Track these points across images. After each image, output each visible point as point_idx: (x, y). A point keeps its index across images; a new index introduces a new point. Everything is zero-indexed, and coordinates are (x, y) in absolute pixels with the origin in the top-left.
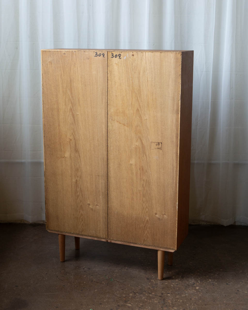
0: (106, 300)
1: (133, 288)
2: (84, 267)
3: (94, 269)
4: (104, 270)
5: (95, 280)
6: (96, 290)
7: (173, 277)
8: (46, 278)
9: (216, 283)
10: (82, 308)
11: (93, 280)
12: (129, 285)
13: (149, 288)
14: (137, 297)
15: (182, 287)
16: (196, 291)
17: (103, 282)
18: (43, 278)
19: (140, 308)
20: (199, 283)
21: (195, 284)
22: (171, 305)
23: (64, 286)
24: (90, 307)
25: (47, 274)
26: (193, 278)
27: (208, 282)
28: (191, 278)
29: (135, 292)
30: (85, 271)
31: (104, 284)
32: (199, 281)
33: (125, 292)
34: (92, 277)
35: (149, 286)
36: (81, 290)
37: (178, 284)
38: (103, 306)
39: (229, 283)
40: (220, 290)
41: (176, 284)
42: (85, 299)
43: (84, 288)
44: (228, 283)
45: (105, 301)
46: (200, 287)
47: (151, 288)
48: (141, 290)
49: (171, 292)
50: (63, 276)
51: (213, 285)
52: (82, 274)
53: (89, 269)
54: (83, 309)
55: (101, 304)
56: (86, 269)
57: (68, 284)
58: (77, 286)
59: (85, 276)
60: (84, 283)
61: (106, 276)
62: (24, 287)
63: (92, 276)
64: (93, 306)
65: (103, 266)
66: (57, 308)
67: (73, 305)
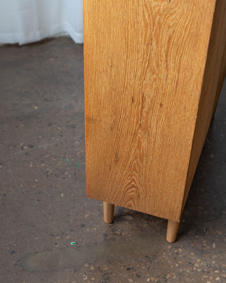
0: (88, 215)
2: (21, 144)
3: (40, 147)
4: (57, 145)
5: (51, 171)
6: (62, 195)
10: (56, 244)
11: (48, 172)
17: (66, 173)
23: (5, 195)
24: (68, 238)
30: (26, 154)
31: (70, 176)
34: (43, 165)
36: (38, 201)
38: (88, 230)
42: (52, 220)
43: (40, 193)
45: (86, 216)
52: (24, 161)
53: (31, 147)
54: (58, 245)
55: (83, 226)
56: (25, 147)
57: (10, 191)
58: (28, 192)
59: (31, 165)
60: (36, 182)
61: (65, 157)
63: (42, 162)
64: (72, 232)
65: (52, 136)
66: (13, 252)
67: (37, 239)
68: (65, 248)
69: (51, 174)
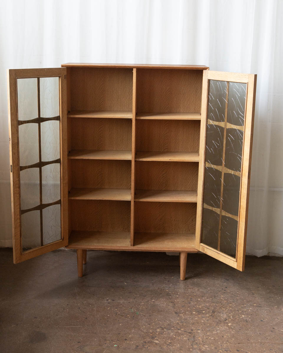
1: (161, 323)
2: (108, 298)
3: (118, 301)
4: (129, 302)
5: (119, 313)
6: (121, 324)
7: (204, 312)
8: (68, 310)
9: (250, 320)
10: (106, 344)
11: (117, 313)
12: (156, 320)
13: (178, 323)
14: (165, 333)
15: (213, 323)
16: (228, 327)
17: (128, 316)
18: (64, 309)
19: (168, 345)
20: (231, 319)
21: (227, 320)
22: (201, 342)
24: (114, 343)
25: (68, 305)
26: (224, 313)
27: (241, 318)
28: (223, 313)
29: (162, 327)
30: (109, 303)
31: (130, 317)
32: (231, 317)
33: (152, 327)
34: (116, 309)
35: (177, 321)
36: (104, 324)
37: (209, 319)
38: (128, 342)
39: (264, 319)
40: (254, 328)
41: (207, 320)
42: (109, 334)
43: (107, 321)
44: (262, 319)
45: (130, 336)
46: (232, 323)
47: (180, 323)
48: (169, 325)
49: (201, 328)
50: (86, 308)
51: (247, 322)
52: (106, 306)
53: (113, 300)
55: (126, 340)
56: (109, 300)
57: (90, 317)
58: (101, 319)
59: (109, 309)
60: (108, 316)
61: (131, 308)
62: (44, 319)
63: (116, 308)
64: (118, 341)
65: (129, 298)
66: (79, 342)
67: (96, 340)
68: (110, 347)
69: (119, 314)
